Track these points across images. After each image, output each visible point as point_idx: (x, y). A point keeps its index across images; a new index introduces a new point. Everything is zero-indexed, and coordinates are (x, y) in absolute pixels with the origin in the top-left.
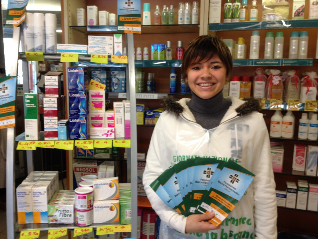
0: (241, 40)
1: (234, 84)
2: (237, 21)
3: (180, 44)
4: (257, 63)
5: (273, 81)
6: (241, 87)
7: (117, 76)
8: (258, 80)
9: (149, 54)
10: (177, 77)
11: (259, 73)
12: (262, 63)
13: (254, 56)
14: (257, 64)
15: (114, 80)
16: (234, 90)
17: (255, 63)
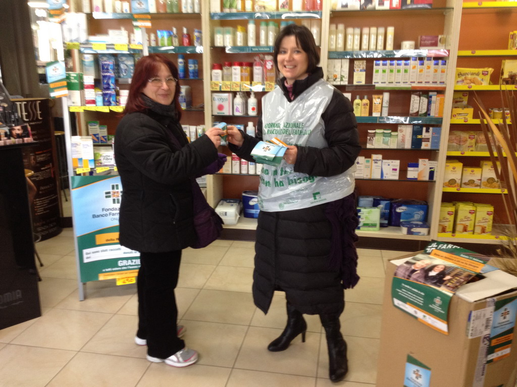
0: (239, 28)
1: (235, 69)
2: (234, 11)
3: (185, 31)
4: (253, 49)
5: (267, 66)
6: (241, 71)
7: (126, 62)
8: (256, 65)
9: (156, 40)
10: (185, 63)
11: (257, 59)
12: (257, 49)
13: (251, 43)
14: (253, 51)
15: (122, 66)
16: (236, 74)
17: (252, 50)
